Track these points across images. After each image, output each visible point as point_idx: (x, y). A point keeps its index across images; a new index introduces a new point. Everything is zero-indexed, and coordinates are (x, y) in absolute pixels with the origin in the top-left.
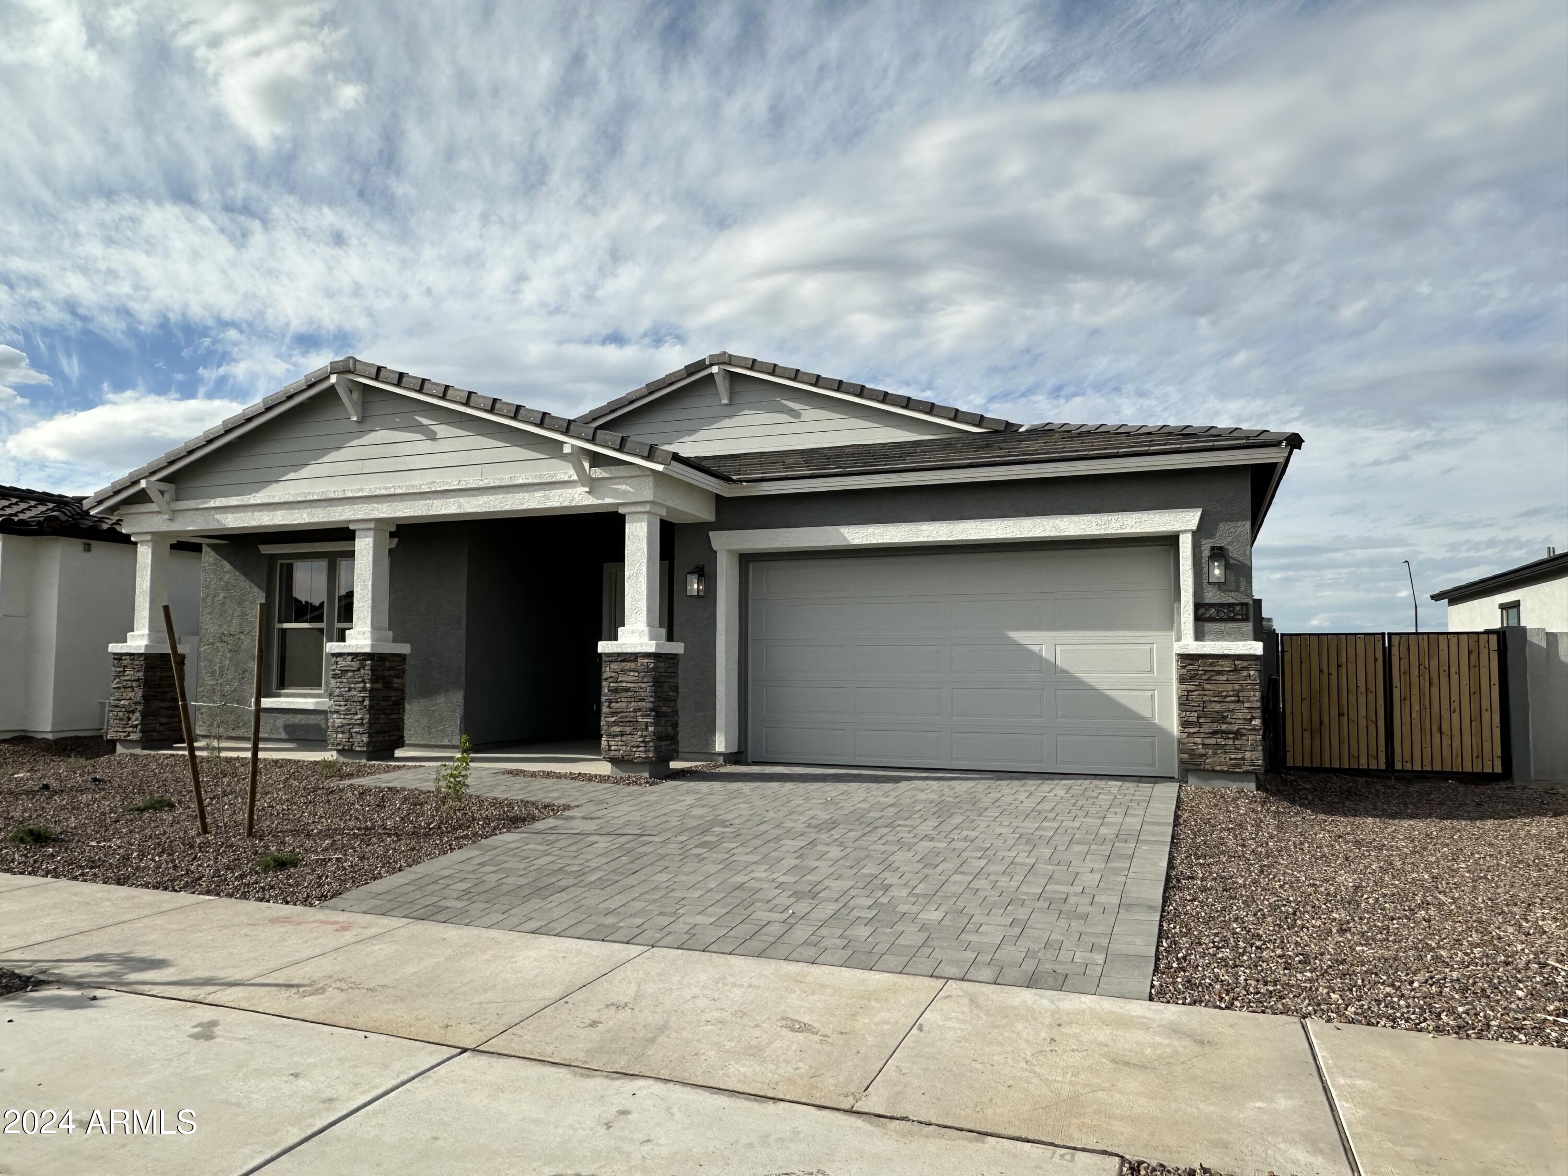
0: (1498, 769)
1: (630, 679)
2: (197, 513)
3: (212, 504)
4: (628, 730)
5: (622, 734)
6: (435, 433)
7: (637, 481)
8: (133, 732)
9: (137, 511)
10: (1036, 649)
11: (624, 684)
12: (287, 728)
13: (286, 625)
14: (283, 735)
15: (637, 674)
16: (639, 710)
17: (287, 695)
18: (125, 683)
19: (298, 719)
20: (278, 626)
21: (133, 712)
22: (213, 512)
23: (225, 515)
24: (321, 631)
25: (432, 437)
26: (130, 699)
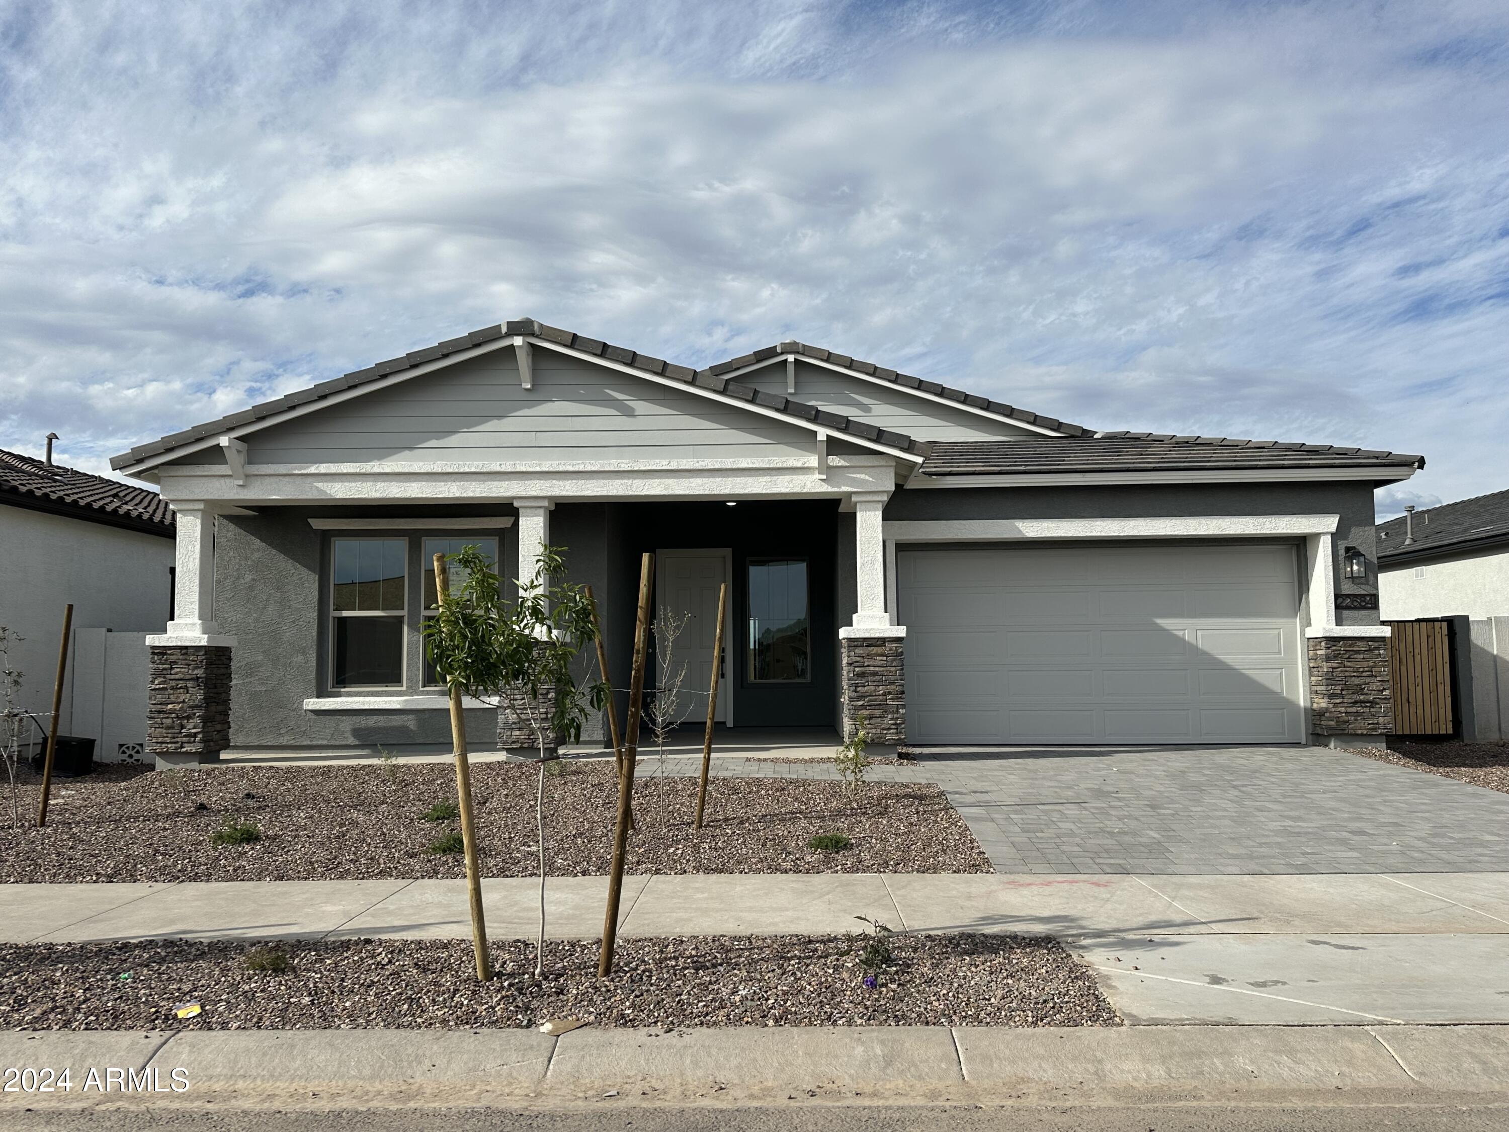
0: (1450, 731)
1: (877, 663)
2: (287, 479)
3: (313, 469)
4: (877, 713)
5: (871, 718)
6: (633, 409)
7: (877, 470)
8: (189, 742)
9: (185, 473)
10: (1180, 633)
11: (872, 669)
12: (356, 732)
13: (346, 614)
14: (351, 741)
15: (885, 658)
16: (890, 693)
17: (349, 695)
18: (173, 683)
19: (372, 721)
20: (337, 614)
21: (188, 718)
22: (310, 479)
23: (330, 484)
24: (400, 620)
25: (629, 413)
26: (184, 702)
